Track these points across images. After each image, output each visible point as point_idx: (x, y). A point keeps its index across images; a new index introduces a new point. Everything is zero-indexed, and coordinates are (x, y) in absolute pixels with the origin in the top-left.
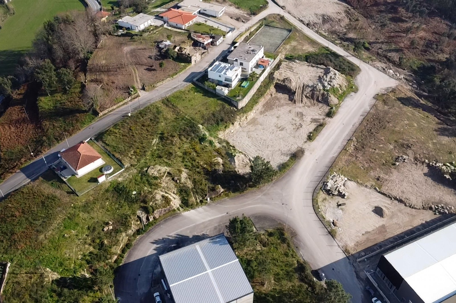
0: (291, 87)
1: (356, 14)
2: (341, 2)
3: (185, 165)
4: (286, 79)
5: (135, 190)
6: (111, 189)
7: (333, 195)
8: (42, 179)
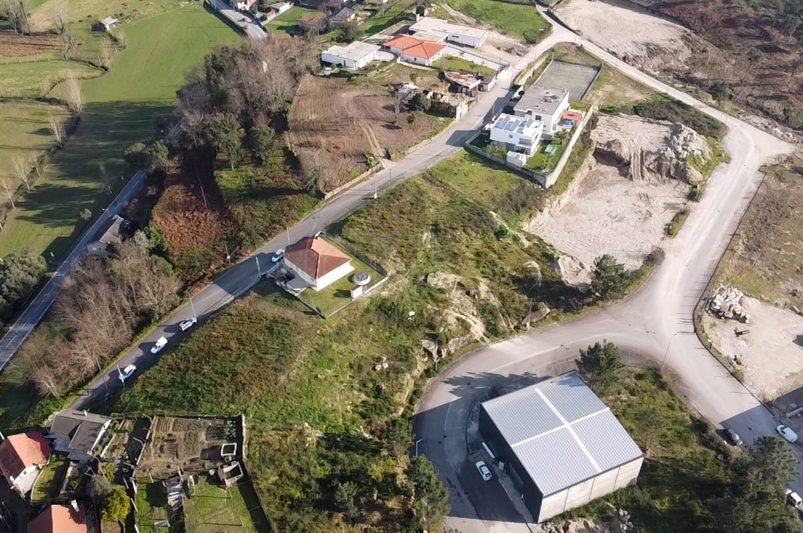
0: (623, 155)
1: (701, 41)
2: (673, 24)
3: (482, 273)
4: (613, 141)
5: (413, 309)
6: (373, 308)
7: (726, 318)
8: (256, 294)
